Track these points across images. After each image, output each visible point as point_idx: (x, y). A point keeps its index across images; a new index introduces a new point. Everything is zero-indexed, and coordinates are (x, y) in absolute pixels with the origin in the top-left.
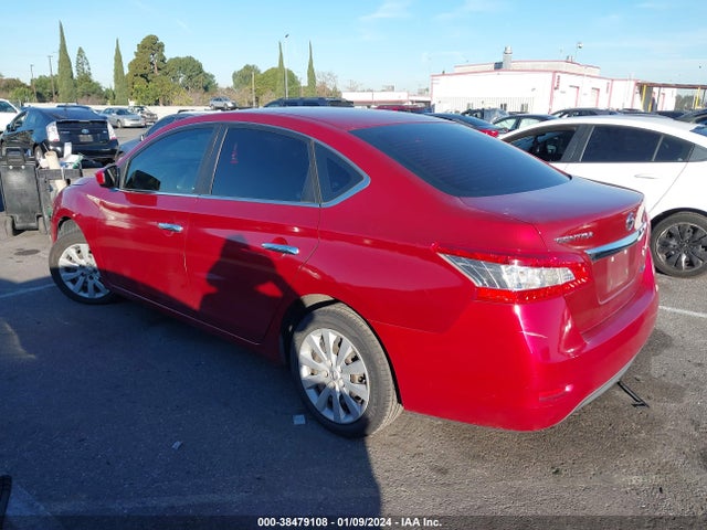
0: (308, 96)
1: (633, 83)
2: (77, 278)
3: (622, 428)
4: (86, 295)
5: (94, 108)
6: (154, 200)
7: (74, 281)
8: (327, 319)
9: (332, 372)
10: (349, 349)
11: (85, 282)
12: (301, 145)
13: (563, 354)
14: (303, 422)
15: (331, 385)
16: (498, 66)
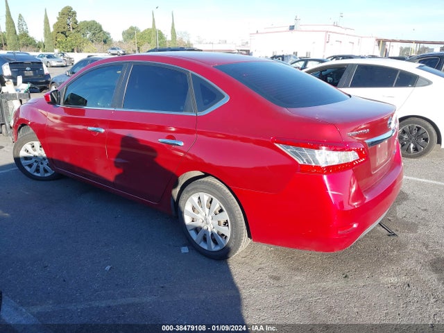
0: (172, 46)
1: (374, 39)
2: (33, 164)
3: (383, 249)
4: (39, 175)
5: (32, 54)
6: (83, 112)
7: (30, 166)
8: (202, 186)
9: (206, 219)
10: (217, 205)
11: (38, 166)
12: (183, 75)
13: (351, 205)
14: (187, 251)
15: (205, 228)
16: (292, 28)
